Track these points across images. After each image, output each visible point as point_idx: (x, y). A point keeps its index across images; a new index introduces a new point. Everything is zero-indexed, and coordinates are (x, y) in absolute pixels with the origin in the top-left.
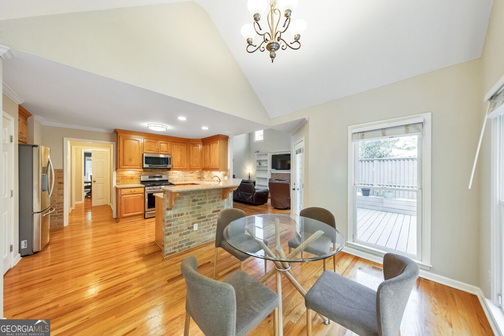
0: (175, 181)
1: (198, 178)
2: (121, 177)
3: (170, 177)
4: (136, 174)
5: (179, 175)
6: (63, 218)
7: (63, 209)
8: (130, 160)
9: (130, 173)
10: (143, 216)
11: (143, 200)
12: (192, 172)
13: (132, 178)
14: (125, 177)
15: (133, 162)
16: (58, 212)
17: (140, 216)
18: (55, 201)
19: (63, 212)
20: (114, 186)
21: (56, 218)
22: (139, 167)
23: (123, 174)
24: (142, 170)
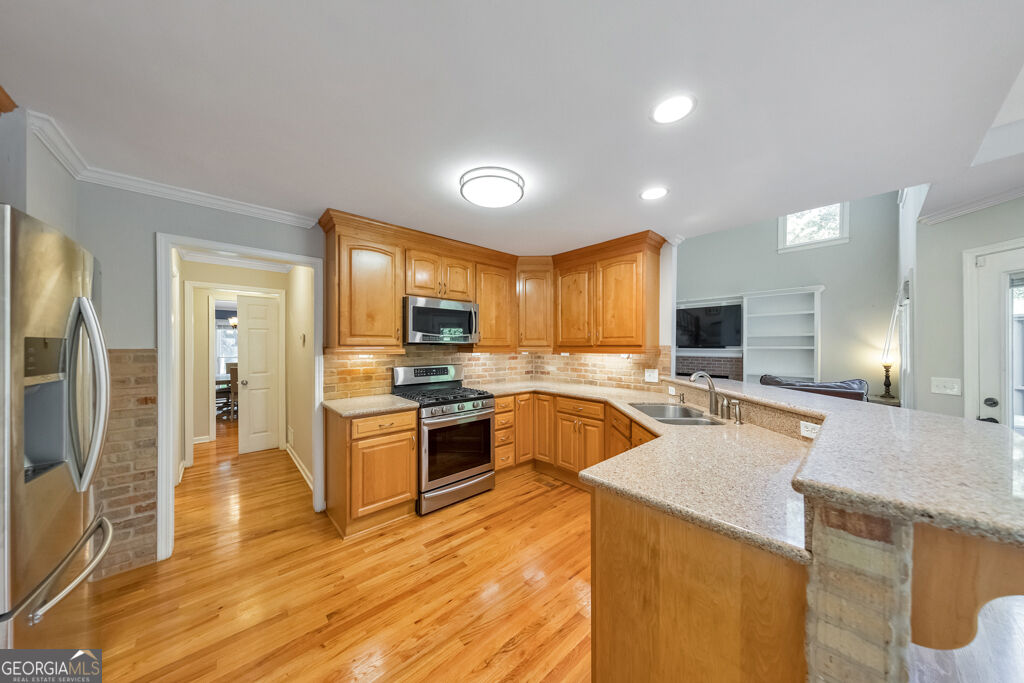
0: (474, 383)
1: (528, 373)
2: (340, 373)
3: (466, 371)
4: (379, 363)
5: (485, 365)
6: (154, 529)
7: (154, 495)
8: (371, 317)
9: (362, 360)
10: (413, 505)
11: (414, 452)
12: (513, 355)
13: (368, 377)
14: (350, 372)
15: (378, 327)
16: (138, 510)
17: (406, 508)
18: (127, 469)
19: (154, 506)
20: (317, 404)
21: (132, 530)
22: (393, 341)
23: (344, 365)
24: (402, 351)
